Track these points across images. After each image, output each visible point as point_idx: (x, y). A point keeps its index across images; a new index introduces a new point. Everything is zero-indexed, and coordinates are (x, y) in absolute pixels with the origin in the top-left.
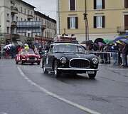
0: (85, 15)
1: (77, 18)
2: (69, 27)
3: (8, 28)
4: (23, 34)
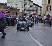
3: (23, 10)
4: (29, 13)
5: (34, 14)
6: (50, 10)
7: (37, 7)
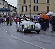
0: (30, 6)
1: (26, 7)
2: (23, 11)
4: (3, 14)
5: (8, 16)
6: (26, 11)
7: (12, 7)
